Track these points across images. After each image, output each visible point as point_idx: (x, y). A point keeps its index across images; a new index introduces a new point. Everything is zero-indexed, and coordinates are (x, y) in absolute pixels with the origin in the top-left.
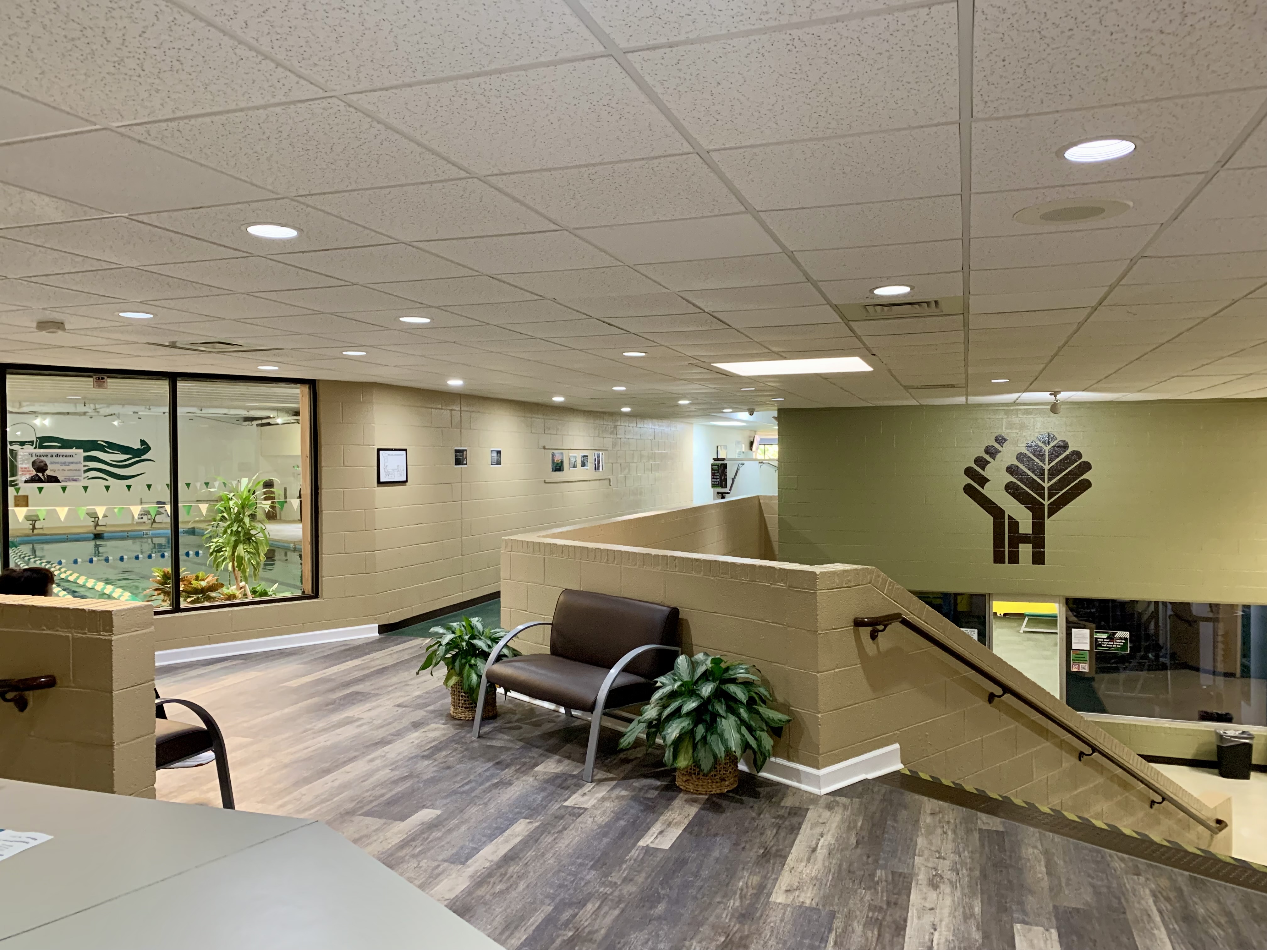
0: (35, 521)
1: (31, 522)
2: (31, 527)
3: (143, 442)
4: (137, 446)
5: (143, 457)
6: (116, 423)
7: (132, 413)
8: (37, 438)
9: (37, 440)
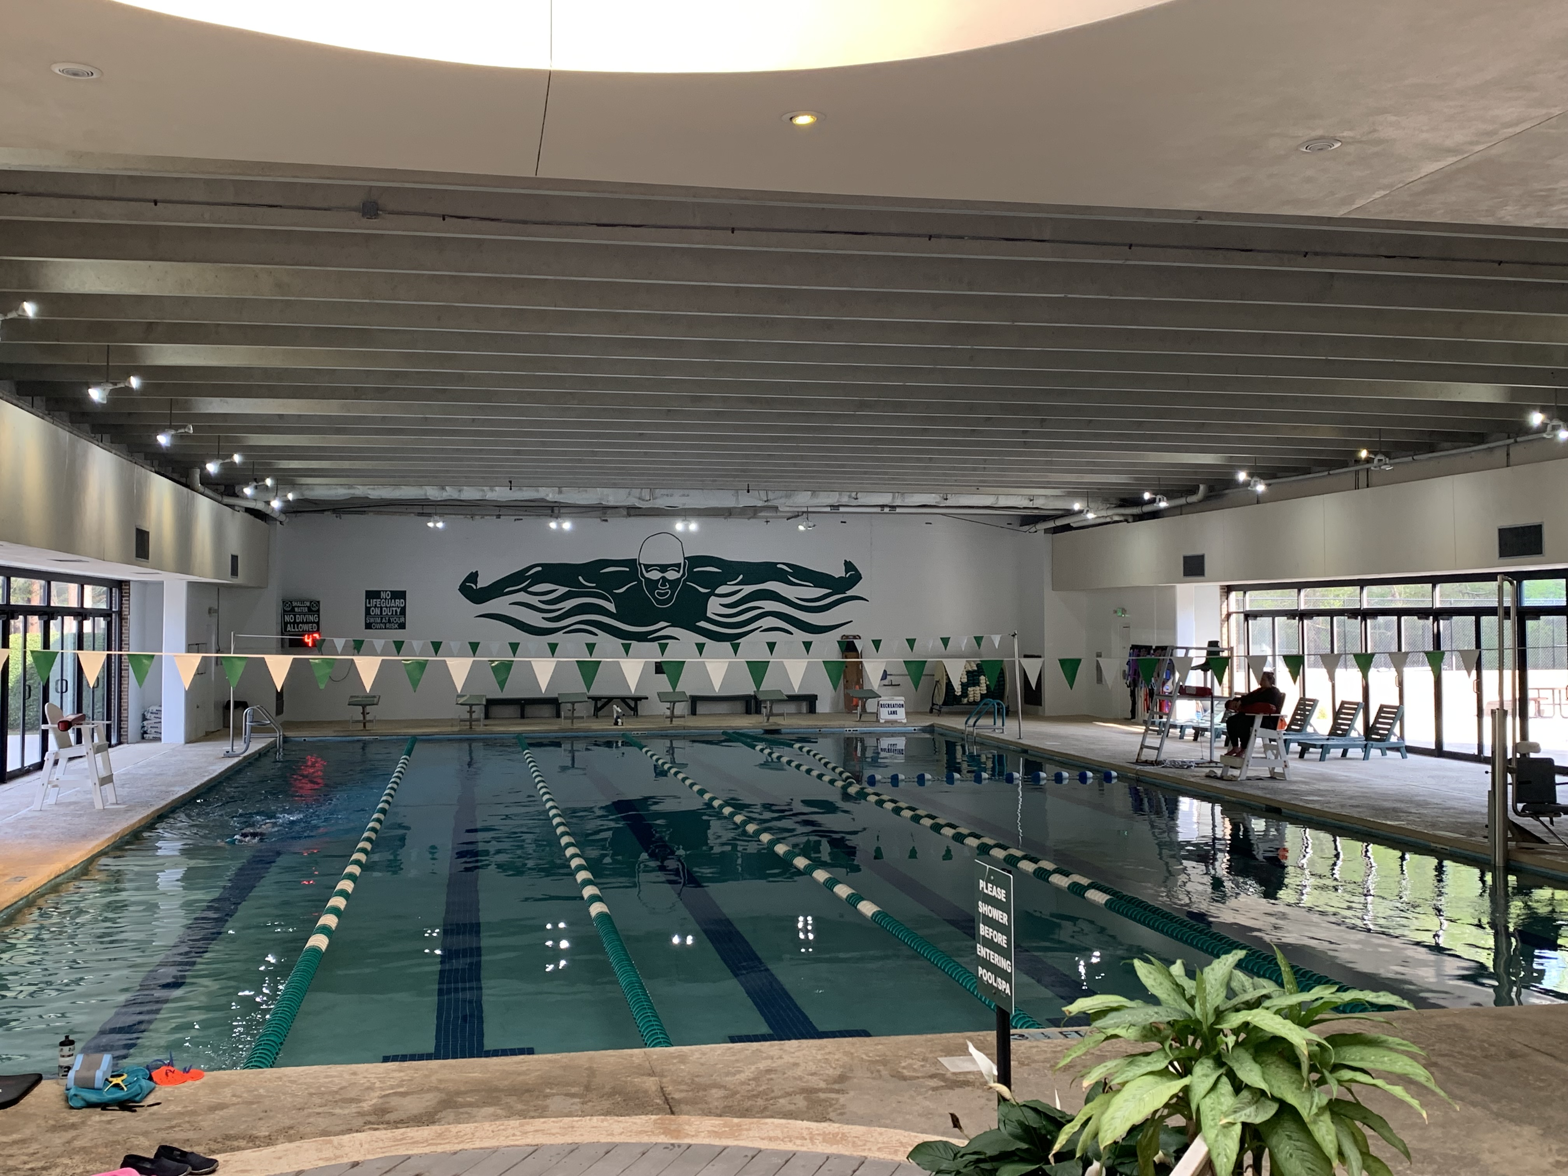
0: (674, 703)
1: (668, 705)
2: (668, 713)
3: (849, 566)
4: (839, 572)
5: (849, 593)
6: (801, 528)
7: (828, 509)
8: (685, 558)
9: (685, 563)
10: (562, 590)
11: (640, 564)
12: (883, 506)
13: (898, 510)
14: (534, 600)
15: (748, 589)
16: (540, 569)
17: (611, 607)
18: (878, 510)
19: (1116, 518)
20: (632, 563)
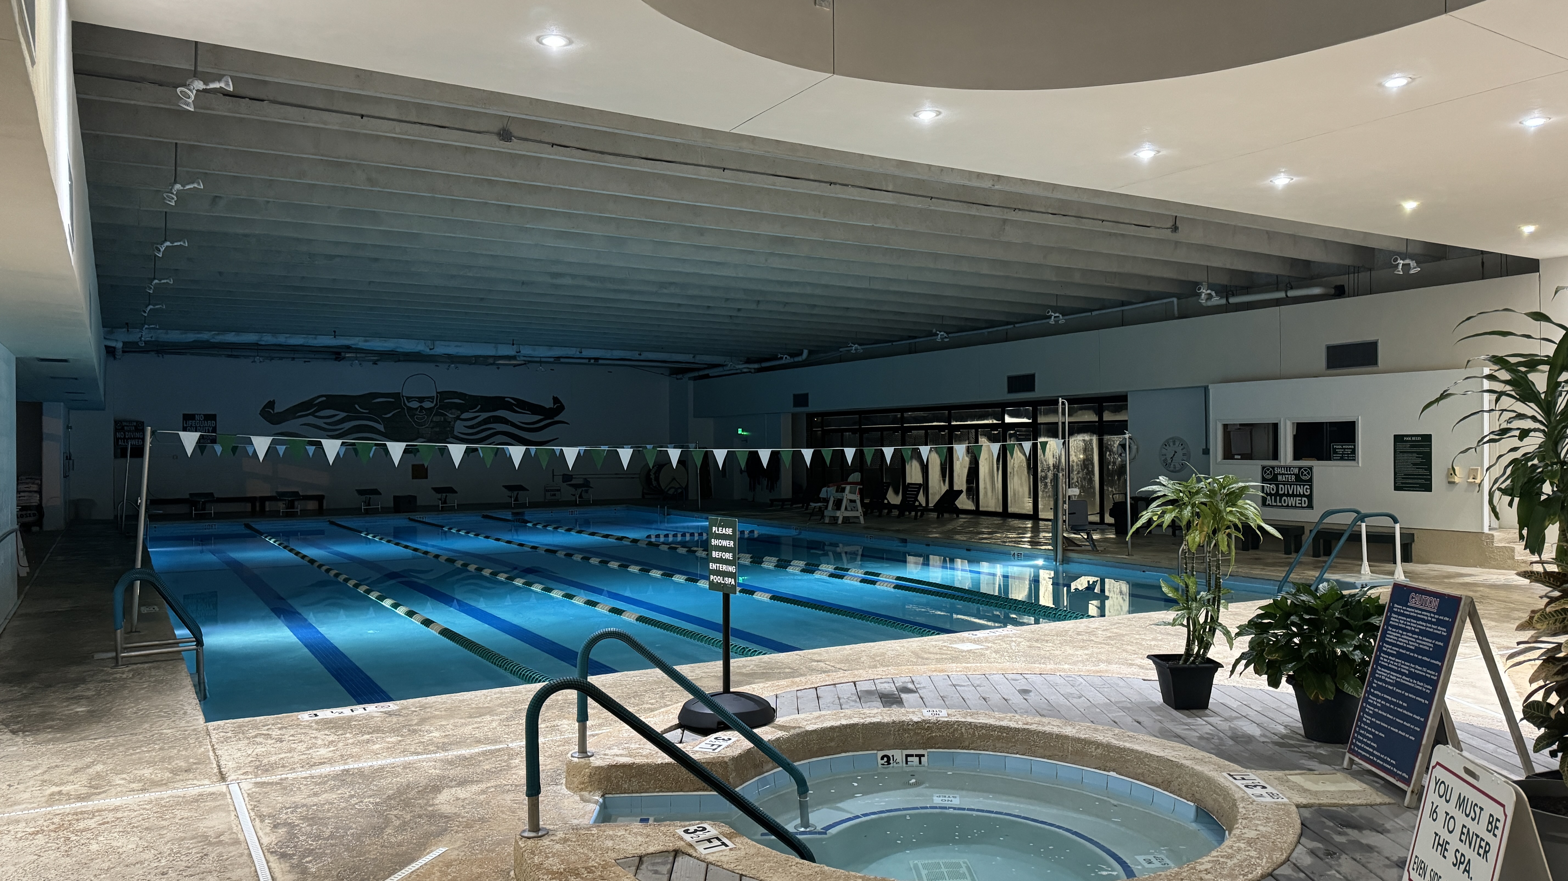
3: (556, 400)
4: (549, 404)
5: (557, 419)
7: (552, 360)
8: (437, 393)
9: (437, 396)
10: (343, 415)
11: (403, 396)
12: (590, 359)
13: (601, 362)
14: (320, 422)
15: (485, 415)
16: (324, 399)
17: (381, 428)
18: (586, 361)
19: (745, 370)
20: (397, 396)
